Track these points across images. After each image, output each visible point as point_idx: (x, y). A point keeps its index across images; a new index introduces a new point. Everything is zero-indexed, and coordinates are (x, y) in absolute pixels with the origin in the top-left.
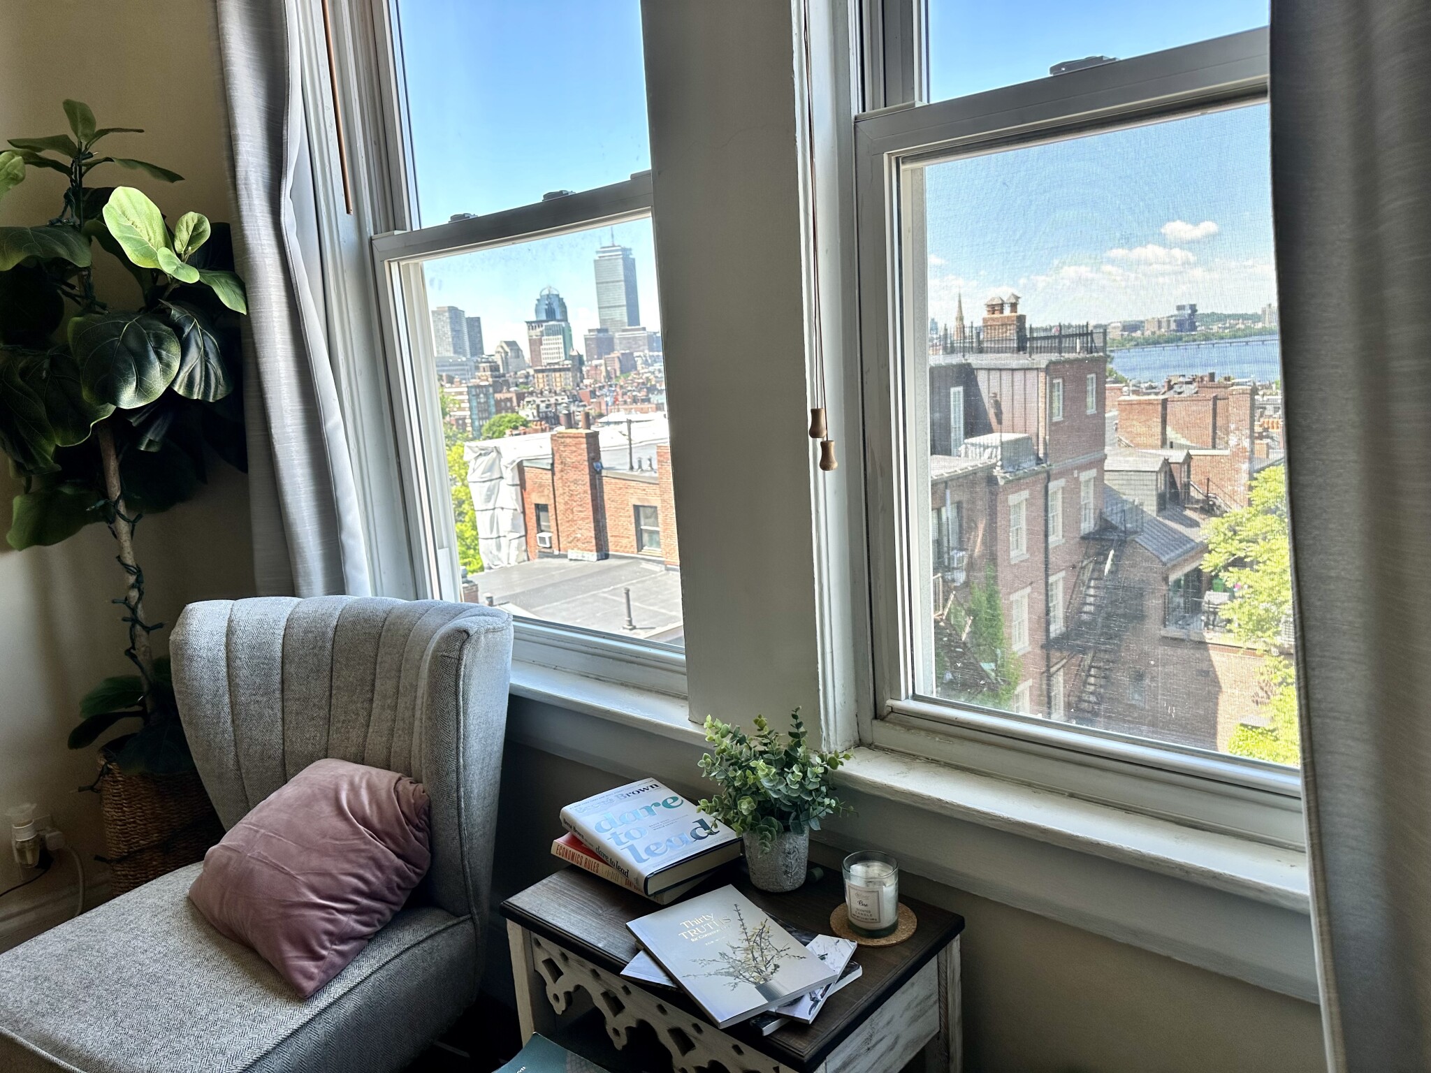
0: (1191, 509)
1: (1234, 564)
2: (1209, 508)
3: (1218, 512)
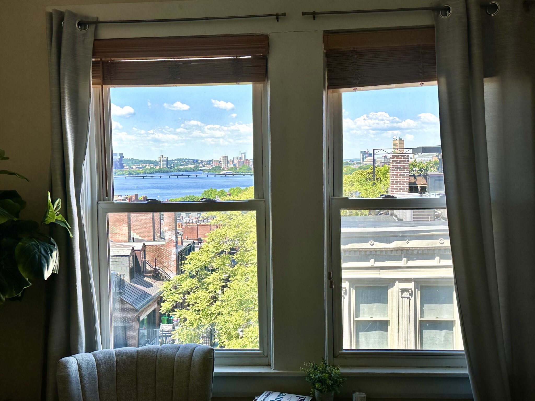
0: (147, 277)
1: (176, 307)
2: (157, 275)
3: (162, 278)
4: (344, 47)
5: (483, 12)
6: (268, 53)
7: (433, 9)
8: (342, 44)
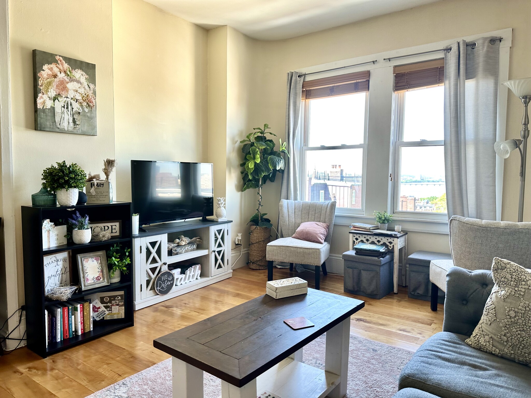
4: (403, 72)
5: (469, 48)
6: (369, 78)
7: (444, 50)
8: (402, 71)
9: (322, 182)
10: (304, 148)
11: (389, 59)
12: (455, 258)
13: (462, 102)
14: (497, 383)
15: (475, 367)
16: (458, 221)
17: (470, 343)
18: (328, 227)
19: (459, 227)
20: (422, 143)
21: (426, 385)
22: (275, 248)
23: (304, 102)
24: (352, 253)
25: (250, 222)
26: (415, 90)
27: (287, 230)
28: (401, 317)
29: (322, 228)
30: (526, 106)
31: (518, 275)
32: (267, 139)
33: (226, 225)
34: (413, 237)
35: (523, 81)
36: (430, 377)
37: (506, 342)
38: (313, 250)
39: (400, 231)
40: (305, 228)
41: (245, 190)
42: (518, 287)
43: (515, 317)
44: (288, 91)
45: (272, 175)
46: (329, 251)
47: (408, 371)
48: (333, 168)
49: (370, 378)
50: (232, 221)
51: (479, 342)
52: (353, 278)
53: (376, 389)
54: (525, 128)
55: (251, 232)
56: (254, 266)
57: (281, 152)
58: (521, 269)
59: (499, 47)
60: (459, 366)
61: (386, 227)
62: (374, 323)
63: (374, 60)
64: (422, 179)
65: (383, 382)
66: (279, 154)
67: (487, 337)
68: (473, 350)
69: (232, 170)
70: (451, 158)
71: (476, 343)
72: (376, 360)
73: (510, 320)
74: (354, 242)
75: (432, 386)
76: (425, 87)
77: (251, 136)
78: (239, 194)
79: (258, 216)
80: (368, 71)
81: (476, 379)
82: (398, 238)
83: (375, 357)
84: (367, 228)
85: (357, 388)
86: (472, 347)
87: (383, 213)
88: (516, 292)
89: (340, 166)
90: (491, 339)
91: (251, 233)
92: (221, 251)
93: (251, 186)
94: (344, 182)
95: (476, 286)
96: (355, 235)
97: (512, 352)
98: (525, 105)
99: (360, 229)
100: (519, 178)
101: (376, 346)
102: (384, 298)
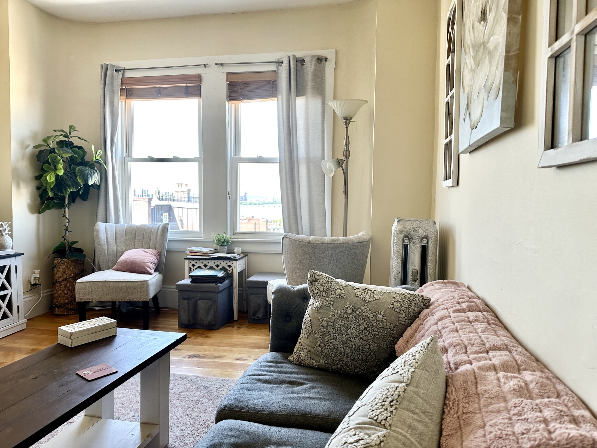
4: (237, 80)
5: (299, 64)
6: (201, 83)
7: (276, 62)
8: (235, 79)
9: (165, 203)
10: (127, 158)
11: (222, 65)
12: (288, 276)
13: (294, 120)
14: (310, 395)
15: (293, 383)
16: (289, 238)
17: (292, 360)
18: (159, 254)
19: (290, 244)
20: (259, 160)
21: (243, 413)
22: (88, 284)
23: (124, 103)
24: (187, 281)
25: (53, 253)
26: (249, 102)
27: (107, 260)
28: (239, 345)
29: (151, 255)
30: (347, 128)
31: (329, 285)
32: (75, 145)
33: (13, 259)
34: (252, 258)
35: (343, 102)
36: (247, 404)
37: (321, 353)
38: (139, 282)
39: (240, 253)
40: (129, 257)
41: (43, 211)
42: (329, 297)
43: (327, 326)
44: (102, 86)
45: (83, 191)
46: (161, 282)
47: (225, 402)
48: (178, 186)
49: (198, 419)
50: (23, 254)
51: (299, 357)
52: (189, 310)
53: (203, 430)
54: (346, 149)
55: (55, 267)
56: (61, 310)
57: (95, 162)
58: (331, 279)
59: (325, 67)
60: (278, 385)
61: (226, 250)
62: (209, 357)
63: (206, 63)
64: (274, 200)
65: (212, 421)
66: (93, 164)
67: (306, 350)
68: (294, 366)
69: (22, 185)
70: (286, 175)
71: (297, 359)
72: (207, 397)
73: (323, 330)
74: (190, 268)
75: (248, 412)
76: (260, 100)
77: (49, 140)
78: (34, 217)
79: (65, 246)
80: (199, 75)
81: (291, 395)
82: (237, 260)
83: (205, 394)
84: (205, 252)
85: (181, 434)
86: (293, 364)
87: (222, 234)
88: (327, 302)
89: (186, 185)
90: (309, 352)
91: (55, 269)
92: (7, 295)
93: (52, 206)
94: (192, 203)
95: (299, 301)
96: (191, 261)
97: (326, 362)
98: (346, 126)
99: (198, 254)
100: (343, 195)
101: (208, 382)
102: (223, 327)
